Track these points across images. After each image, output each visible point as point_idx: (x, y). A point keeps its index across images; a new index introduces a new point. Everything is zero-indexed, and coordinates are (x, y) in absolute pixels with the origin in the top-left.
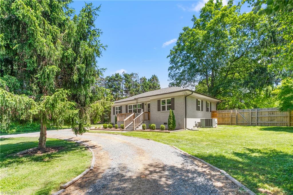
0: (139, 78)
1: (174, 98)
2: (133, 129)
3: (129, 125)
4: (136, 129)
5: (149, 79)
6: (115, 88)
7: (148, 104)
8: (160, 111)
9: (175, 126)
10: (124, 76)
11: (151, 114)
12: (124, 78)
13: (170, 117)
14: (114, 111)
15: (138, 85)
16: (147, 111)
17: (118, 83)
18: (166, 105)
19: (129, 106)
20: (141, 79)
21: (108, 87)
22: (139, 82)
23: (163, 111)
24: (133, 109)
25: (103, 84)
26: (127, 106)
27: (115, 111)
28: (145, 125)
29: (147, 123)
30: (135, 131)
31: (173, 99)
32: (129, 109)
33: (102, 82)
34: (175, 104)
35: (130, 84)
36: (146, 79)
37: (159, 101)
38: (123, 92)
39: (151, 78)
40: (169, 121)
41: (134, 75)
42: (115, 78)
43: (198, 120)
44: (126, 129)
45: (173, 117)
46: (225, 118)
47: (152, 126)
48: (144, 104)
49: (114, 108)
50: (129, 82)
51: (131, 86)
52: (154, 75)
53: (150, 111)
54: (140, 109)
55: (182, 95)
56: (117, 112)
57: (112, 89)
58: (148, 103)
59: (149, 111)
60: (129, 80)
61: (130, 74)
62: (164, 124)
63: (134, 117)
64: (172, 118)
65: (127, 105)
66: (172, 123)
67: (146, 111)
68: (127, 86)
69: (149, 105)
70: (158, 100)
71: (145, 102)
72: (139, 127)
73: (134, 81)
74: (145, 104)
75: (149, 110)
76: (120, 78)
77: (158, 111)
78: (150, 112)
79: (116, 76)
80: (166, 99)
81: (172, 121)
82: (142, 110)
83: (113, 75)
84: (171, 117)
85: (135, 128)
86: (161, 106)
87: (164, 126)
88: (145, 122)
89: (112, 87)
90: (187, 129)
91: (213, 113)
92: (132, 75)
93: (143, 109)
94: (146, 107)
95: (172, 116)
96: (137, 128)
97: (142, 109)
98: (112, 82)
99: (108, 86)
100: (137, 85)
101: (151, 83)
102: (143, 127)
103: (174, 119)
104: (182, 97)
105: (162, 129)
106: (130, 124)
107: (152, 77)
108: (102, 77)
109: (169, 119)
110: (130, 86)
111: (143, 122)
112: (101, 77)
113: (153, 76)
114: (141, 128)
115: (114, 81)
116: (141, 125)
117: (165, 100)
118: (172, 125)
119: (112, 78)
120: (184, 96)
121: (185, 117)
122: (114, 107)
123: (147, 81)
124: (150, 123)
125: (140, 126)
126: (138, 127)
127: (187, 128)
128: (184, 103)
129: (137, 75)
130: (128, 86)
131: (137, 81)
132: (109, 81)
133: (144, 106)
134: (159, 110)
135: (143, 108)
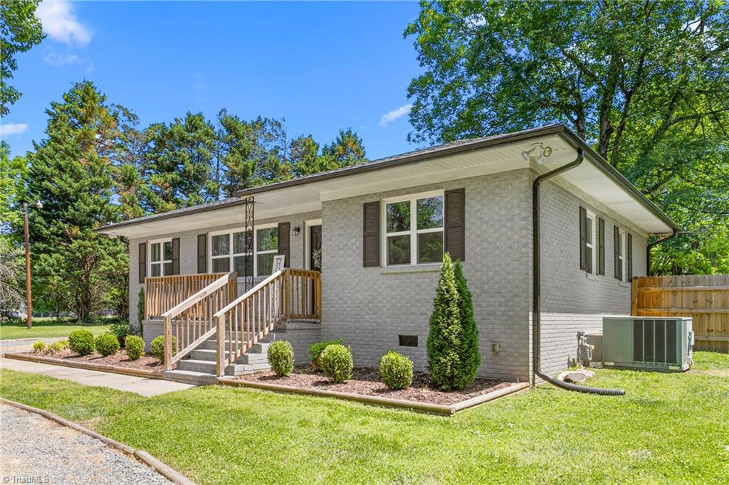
0: (289, 141)
1: (461, 192)
2: (215, 370)
3: (196, 343)
4: (229, 371)
5: (330, 145)
6: (184, 174)
7: (312, 228)
8: (377, 263)
9: (476, 361)
10: (223, 128)
11: (324, 282)
12: (226, 133)
13: (443, 300)
14: (142, 264)
15: (282, 167)
16: (307, 268)
17: (200, 154)
18: (414, 232)
19: (216, 239)
20: (294, 144)
21: (155, 166)
22: (287, 157)
23: (398, 268)
24: (231, 255)
25: (131, 154)
26: (202, 238)
27: (150, 263)
28: (287, 348)
29: (302, 333)
30: (221, 383)
31: (456, 198)
32: (214, 257)
33: (130, 149)
34: (467, 225)
35: (250, 162)
36: (314, 144)
37: (371, 210)
38: (221, 191)
39: (336, 142)
40: (437, 332)
41: (268, 127)
42: (186, 134)
43: (593, 325)
44: (179, 366)
45: (459, 305)
46: (709, 314)
47: (326, 360)
48: (292, 228)
49: (143, 247)
50: (245, 154)
51: (253, 170)
52: (349, 132)
53: (323, 268)
54: (271, 256)
55: (517, 173)
56: (156, 270)
57: (170, 176)
58: (310, 223)
59: (315, 268)
60: (245, 143)
61: (249, 122)
62: (401, 344)
63: (231, 291)
64: (456, 310)
65: (205, 236)
66: (456, 342)
67: (300, 267)
68: (235, 168)
69: (315, 233)
70: (366, 206)
71: (297, 216)
72: (251, 356)
73: (268, 149)
74: (298, 229)
75: (316, 262)
76: (207, 134)
77: (365, 265)
78: (319, 269)
79: (190, 123)
80: (413, 199)
81: (456, 327)
82: (278, 262)
83: (176, 120)
84: (447, 303)
85: (225, 363)
86: (385, 235)
87: (400, 360)
88: (289, 326)
89: (170, 170)
90: (545, 378)
91: (642, 290)
92: (259, 124)
93: (283, 257)
94: (299, 245)
95: (457, 296)
96: (238, 362)
97: (279, 253)
98: (172, 149)
99: (157, 163)
100: (276, 165)
101: (334, 161)
102: (275, 358)
103: (465, 320)
104: (517, 183)
105: (394, 382)
106: (203, 338)
107: (338, 139)
108: (130, 125)
109: (435, 316)
110: (246, 166)
111: (275, 330)
112: (125, 127)
113: (342, 134)
114: (260, 363)
115: (180, 146)
116: (265, 347)
117: (408, 204)
118: (457, 357)
119: (172, 134)
120: (525, 178)
121: (531, 308)
122: (145, 244)
123: (320, 152)
124: (321, 337)
125: (256, 349)
126: (242, 360)
127: (543, 371)
128: (525, 219)
129: (280, 126)
130: (241, 166)
131: (281, 153)
132: (160, 143)
133: (292, 237)
134: (371, 259)
135: (284, 249)
